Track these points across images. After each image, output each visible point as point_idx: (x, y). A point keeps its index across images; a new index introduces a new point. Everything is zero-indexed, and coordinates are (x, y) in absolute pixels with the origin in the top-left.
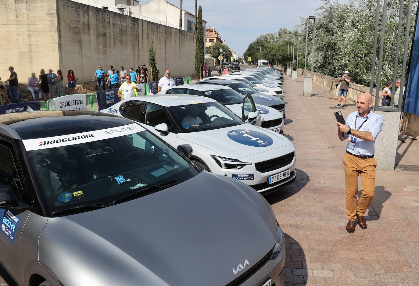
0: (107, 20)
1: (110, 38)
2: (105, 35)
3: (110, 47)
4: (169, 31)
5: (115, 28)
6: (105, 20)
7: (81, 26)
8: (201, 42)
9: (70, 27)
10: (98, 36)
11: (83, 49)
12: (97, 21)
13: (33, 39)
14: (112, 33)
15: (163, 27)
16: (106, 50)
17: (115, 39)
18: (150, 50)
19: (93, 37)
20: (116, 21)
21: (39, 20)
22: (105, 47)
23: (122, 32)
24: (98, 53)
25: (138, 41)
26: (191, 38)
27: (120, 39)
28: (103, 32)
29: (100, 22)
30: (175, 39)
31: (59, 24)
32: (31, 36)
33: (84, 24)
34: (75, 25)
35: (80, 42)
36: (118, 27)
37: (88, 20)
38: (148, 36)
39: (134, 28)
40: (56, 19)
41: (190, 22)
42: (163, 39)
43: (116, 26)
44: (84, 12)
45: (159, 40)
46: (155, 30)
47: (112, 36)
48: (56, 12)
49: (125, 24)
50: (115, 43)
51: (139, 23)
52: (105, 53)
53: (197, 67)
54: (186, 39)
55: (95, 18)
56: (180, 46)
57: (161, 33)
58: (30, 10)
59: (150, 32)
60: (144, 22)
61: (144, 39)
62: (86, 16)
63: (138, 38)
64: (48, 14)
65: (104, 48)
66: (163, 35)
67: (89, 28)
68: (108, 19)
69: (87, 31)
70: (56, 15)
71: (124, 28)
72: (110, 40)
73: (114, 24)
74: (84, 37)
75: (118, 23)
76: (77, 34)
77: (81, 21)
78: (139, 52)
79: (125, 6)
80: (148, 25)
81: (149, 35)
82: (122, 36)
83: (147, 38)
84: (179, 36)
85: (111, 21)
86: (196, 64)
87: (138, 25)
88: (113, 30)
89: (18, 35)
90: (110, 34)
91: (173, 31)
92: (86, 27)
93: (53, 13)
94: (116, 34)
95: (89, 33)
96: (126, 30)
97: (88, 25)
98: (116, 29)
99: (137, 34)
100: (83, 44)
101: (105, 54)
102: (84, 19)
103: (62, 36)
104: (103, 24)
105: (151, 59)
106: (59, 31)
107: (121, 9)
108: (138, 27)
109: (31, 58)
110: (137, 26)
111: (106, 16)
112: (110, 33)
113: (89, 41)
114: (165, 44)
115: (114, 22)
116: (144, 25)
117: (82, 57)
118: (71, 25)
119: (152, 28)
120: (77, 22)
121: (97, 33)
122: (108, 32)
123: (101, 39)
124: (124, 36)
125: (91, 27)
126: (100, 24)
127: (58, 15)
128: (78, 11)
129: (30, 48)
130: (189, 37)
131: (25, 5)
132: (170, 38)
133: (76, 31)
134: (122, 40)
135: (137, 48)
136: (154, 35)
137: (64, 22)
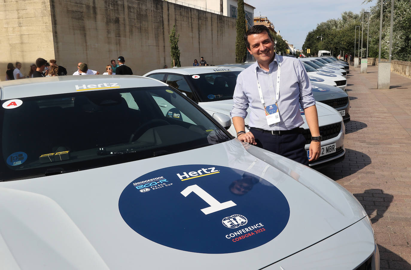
0: (119, 3)
1: (125, 25)
2: (117, 21)
3: (125, 36)
4: (204, 16)
5: (131, 12)
7: (84, 10)
8: (242, 27)
9: (68, 11)
10: (108, 22)
11: (88, 37)
12: (106, 4)
13: (24, 28)
14: (127, 19)
15: (196, 11)
16: (119, 40)
17: (131, 26)
18: (171, 37)
19: (100, 22)
20: (133, 3)
21: (30, 3)
22: (118, 36)
23: (141, 16)
24: (109, 43)
25: (163, 29)
26: (233, 25)
27: (138, 25)
28: (114, 18)
29: (110, 5)
30: (212, 25)
31: (53, 6)
32: (22, 25)
33: (88, 7)
34: (75, 9)
35: (83, 29)
36: (136, 11)
37: (94, 2)
38: (175, 21)
39: (157, 12)
41: (234, 8)
42: (195, 25)
43: (132, 10)
45: (190, 27)
46: (186, 14)
47: (127, 22)
49: (144, 7)
50: (131, 31)
51: (164, 7)
52: (118, 43)
53: (239, 59)
54: (226, 26)
56: (219, 34)
57: (192, 19)
59: (178, 17)
60: (170, 5)
61: (171, 26)
63: (163, 25)
65: (116, 37)
66: (195, 22)
67: (95, 13)
69: (92, 16)
71: (143, 13)
72: (125, 27)
73: (129, 7)
74: (89, 23)
75: (135, 6)
76: (78, 19)
77: (83, 3)
78: (164, 42)
80: (175, 9)
81: (177, 22)
82: (141, 23)
83: (174, 24)
84: (217, 23)
85: (126, 4)
86: (237, 55)
87: (162, 8)
88: (129, 15)
89: (8, 23)
90: (124, 20)
91: (209, 16)
92: (92, 11)
94: (133, 20)
95: (95, 18)
96: (146, 16)
97: (94, 8)
98: (132, 14)
99: (161, 19)
100: (88, 33)
101: (118, 45)
102: (87, 0)
104: (114, 7)
105: (173, 48)
106: (54, 16)
108: (162, 12)
109: (23, 51)
110: (161, 10)
112: (124, 18)
113: (97, 29)
114: (199, 32)
115: (130, 5)
117: (86, 49)
118: (70, 9)
119: (180, 12)
120: (79, 5)
121: (107, 18)
122: (121, 17)
123: (112, 26)
124: (144, 23)
125: (98, 11)
126: (111, 8)
129: (21, 39)
130: (230, 24)
132: (206, 25)
133: (78, 16)
134: (141, 27)
135: (161, 37)
136: (183, 21)
137: (60, 4)
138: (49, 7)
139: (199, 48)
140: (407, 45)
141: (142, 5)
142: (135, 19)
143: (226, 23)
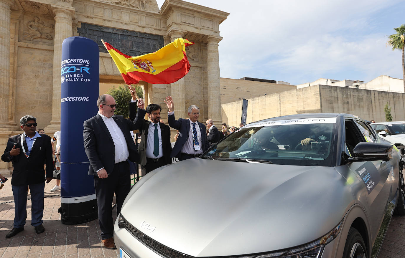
0: (349, 94)
1: (351, 104)
2: (348, 103)
3: (352, 110)
4: (397, 96)
5: (354, 98)
6: (347, 93)
7: (333, 99)
9: (326, 100)
10: (344, 103)
14: (352, 101)
15: (392, 94)
17: (355, 105)
19: (340, 104)
20: (355, 93)
21: (309, 98)
22: (348, 110)
23: (360, 99)
25: (372, 105)
27: (358, 104)
28: (346, 101)
29: (344, 95)
30: (403, 101)
31: (321, 99)
33: (335, 97)
34: (329, 99)
36: (357, 97)
37: (337, 95)
38: (379, 101)
39: (368, 96)
40: (319, 96)
43: (355, 97)
44: (334, 90)
46: (385, 96)
47: (353, 103)
48: (319, 92)
49: (361, 95)
50: (355, 107)
55: (341, 93)
57: (390, 98)
58: (304, 94)
59: (380, 98)
60: (375, 92)
61: (376, 103)
62: (336, 93)
63: (372, 103)
64: (314, 94)
66: (392, 100)
67: (338, 100)
68: (349, 92)
69: (336, 101)
70: (319, 95)
71: (361, 98)
72: (351, 106)
73: (353, 96)
74: (335, 105)
75: (356, 94)
76: (331, 103)
77: (333, 96)
78: (373, 113)
79: (359, 84)
80: (378, 93)
81: (380, 100)
82: (359, 102)
83: (378, 102)
85: (352, 94)
87: (371, 94)
90: (351, 102)
92: (336, 99)
93: (317, 94)
94: (355, 102)
95: (338, 102)
96: (362, 99)
97: (337, 98)
98: (355, 99)
99: (370, 100)
100: (334, 109)
102: (334, 94)
103: (323, 105)
104: (346, 96)
105: (387, 115)
106: (321, 103)
107: (357, 86)
108: (371, 96)
111: (348, 91)
112: (351, 101)
113: (338, 107)
114: (394, 105)
115: (354, 94)
116: (375, 94)
118: (327, 99)
119: (382, 95)
120: (331, 97)
121: (343, 102)
122: (350, 101)
123: (346, 106)
124: (361, 103)
125: (339, 99)
126: (345, 97)
127: (320, 94)
128: (331, 90)
131: (302, 92)
132: (399, 101)
133: (330, 102)
134: (359, 105)
135: (371, 110)
136: (384, 100)
137: (324, 97)
138: (319, 99)
139: (395, 115)
141: (360, 93)
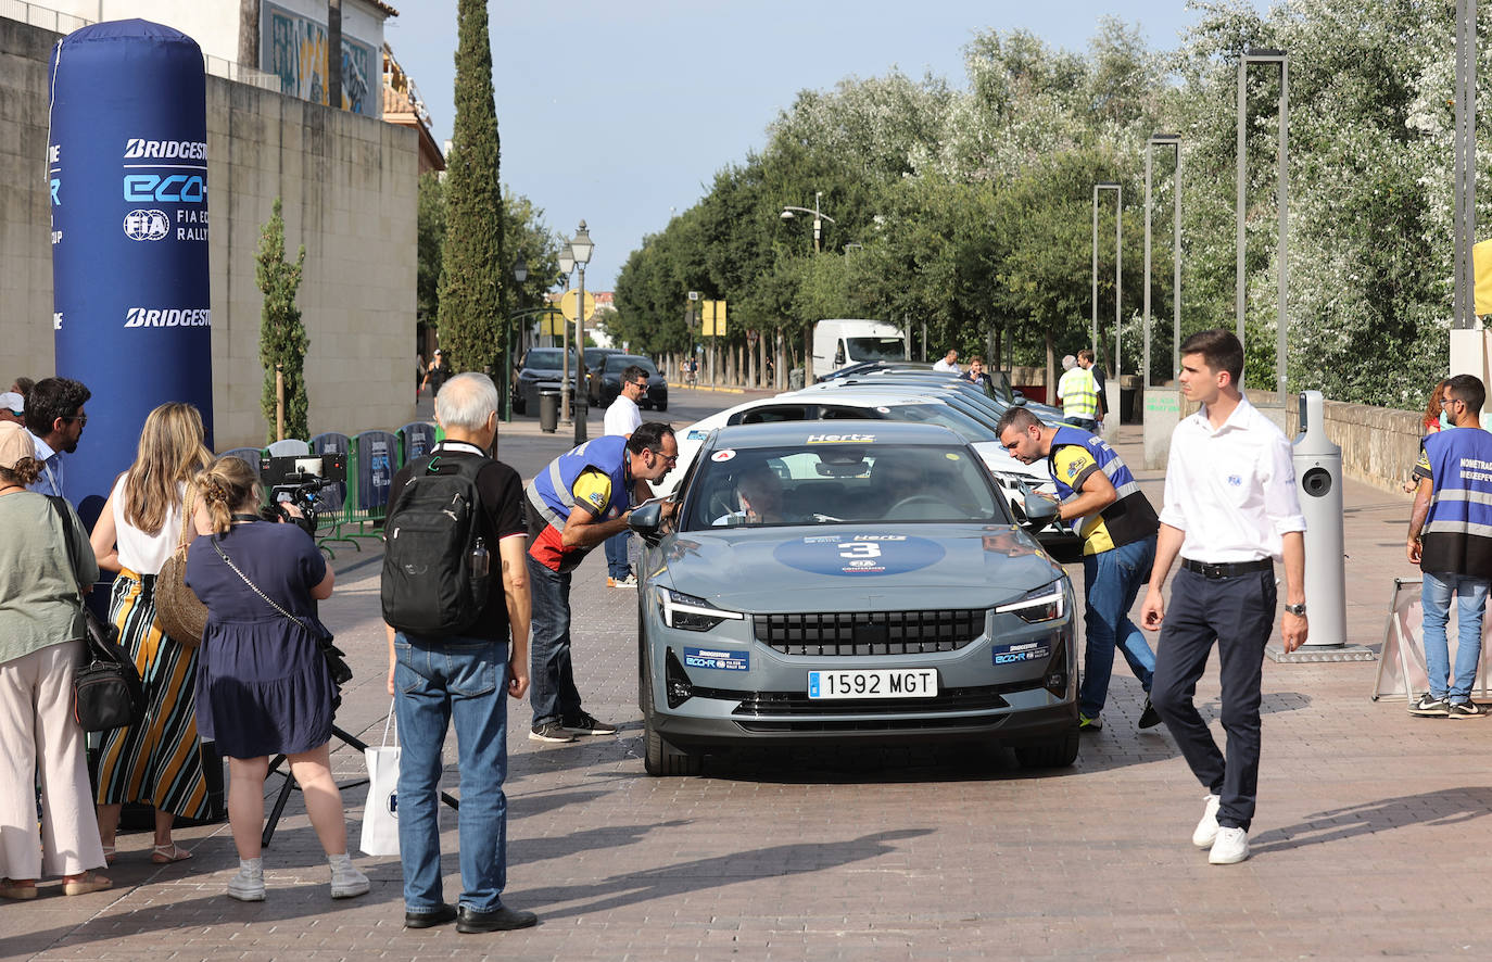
4: (253, 118)
8: (484, 191)
18: (266, 262)
26: (367, 160)
30: (281, 172)
41: (284, 22)
84: (303, 152)
105: (273, 317)
130: (354, 156)
140: (1380, 318)
142: (14, 154)
143: (337, 147)
